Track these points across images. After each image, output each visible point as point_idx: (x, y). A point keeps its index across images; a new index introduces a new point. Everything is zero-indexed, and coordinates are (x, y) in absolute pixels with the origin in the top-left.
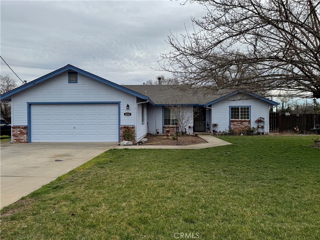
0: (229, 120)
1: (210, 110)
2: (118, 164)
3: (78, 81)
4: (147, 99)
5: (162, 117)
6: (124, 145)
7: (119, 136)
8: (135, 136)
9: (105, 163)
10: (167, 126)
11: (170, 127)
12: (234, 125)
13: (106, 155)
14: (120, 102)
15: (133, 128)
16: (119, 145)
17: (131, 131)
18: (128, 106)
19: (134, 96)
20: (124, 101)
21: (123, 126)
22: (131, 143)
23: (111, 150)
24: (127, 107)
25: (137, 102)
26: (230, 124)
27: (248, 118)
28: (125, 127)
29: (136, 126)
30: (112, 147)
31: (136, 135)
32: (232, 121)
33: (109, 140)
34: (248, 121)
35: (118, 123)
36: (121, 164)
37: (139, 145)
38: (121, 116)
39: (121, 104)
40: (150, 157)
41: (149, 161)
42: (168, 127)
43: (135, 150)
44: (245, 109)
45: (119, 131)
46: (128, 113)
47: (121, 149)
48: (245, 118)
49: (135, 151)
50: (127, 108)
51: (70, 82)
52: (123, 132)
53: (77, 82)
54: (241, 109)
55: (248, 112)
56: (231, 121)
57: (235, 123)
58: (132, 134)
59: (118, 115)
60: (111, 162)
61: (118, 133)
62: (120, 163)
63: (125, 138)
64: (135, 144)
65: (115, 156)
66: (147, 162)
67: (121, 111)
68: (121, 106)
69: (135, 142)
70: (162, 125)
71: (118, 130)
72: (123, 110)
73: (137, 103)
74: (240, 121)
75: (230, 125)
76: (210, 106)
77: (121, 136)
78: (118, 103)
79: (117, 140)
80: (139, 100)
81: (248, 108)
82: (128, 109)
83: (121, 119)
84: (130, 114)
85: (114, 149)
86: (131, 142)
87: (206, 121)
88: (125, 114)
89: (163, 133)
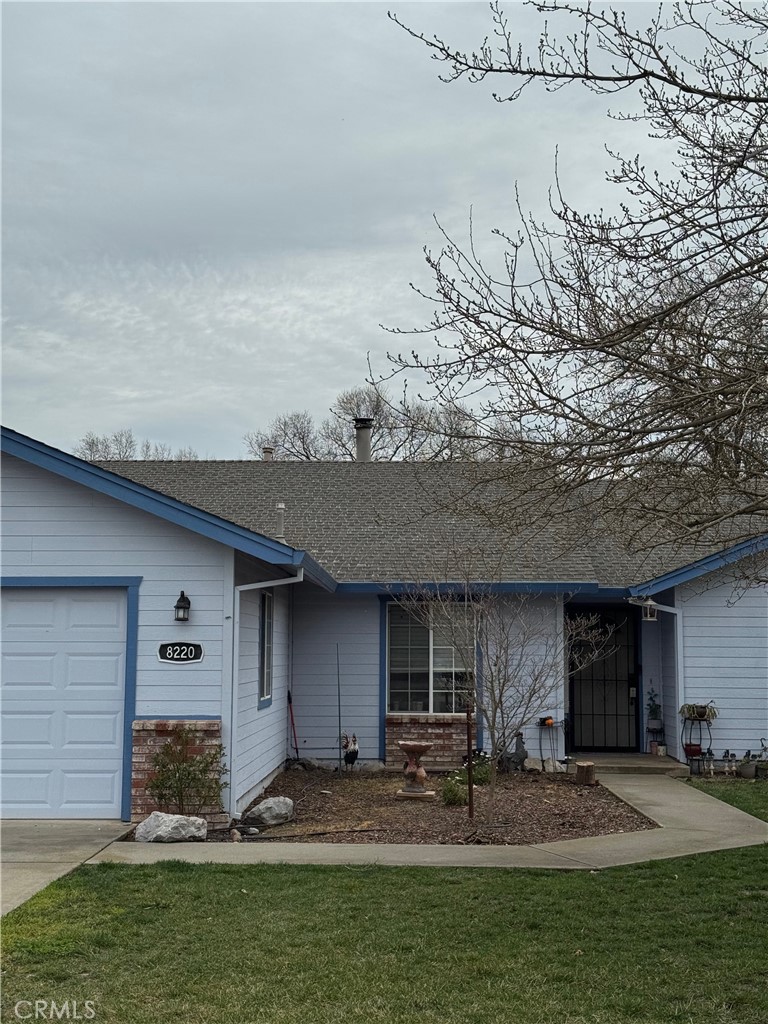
1: (667, 623)
2: (145, 958)
4: (297, 562)
5: (376, 660)
6: (159, 840)
7: (128, 784)
8: (218, 787)
9: (72, 955)
11: (427, 724)
13: (67, 904)
14: (139, 580)
15: (212, 732)
16: (129, 837)
17: (200, 751)
18: (184, 603)
19: (218, 546)
20: (163, 571)
21: (151, 725)
22: (197, 824)
23: (82, 871)
24: (178, 607)
25: (239, 580)
28: (161, 731)
29: (226, 722)
30: (89, 850)
31: (225, 778)
33: (64, 806)
35: (120, 706)
36: (159, 960)
37: (247, 837)
38: (141, 663)
39: (143, 590)
40: (317, 919)
41: (317, 944)
42: (414, 722)
43: (227, 870)
45: (128, 754)
46: (180, 645)
47: (143, 866)
49: (230, 878)
50: (181, 614)
52: (155, 760)
58: (204, 771)
59: (122, 659)
60: (101, 943)
61: (118, 765)
62: (155, 953)
63: (161, 796)
64: (222, 831)
65: (116, 911)
66: (307, 950)
67: (142, 633)
68: (142, 600)
69: (218, 818)
70: (375, 711)
71: (118, 747)
72: (157, 624)
73: (237, 583)
76: (666, 598)
77: (137, 784)
78: (124, 589)
79: (114, 809)
80: (247, 568)
82: (184, 620)
83: (141, 678)
84: (197, 652)
85: (105, 867)
86: (200, 821)
87: (646, 689)
88: (163, 649)
89: (382, 759)
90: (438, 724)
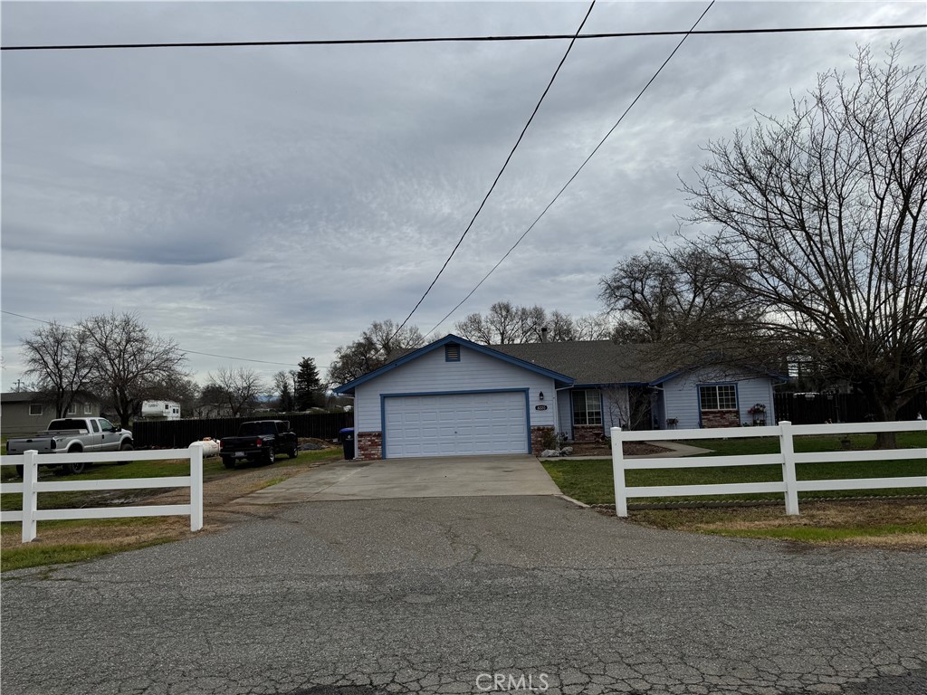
0: (697, 411)
1: (660, 394)
3: (461, 358)
5: (569, 408)
7: (530, 444)
10: (580, 426)
11: (587, 428)
12: (709, 420)
14: (528, 389)
15: (552, 430)
16: (539, 456)
17: (549, 434)
18: (541, 394)
19: (549, 378)
20: (535, 386)
21: (535, 428)
22: (557, 452)
24: (540, 396)
25: (556, 387)
26: (701, 419)
27: (734, 406)
28: (539, 429)
29: (555, 426)
32: (705, 413)
33: (512, 451)
34: (734, 412)
35: (525, 423)
38: (531, 411)
39: (529, 391)
42: (583, 427)
44: (726, 388)
45: (529, 436)
46: (541, 406)
48: (728, 406)
51: (448, 360)
52: (537, 437)
53: (459, 360)
54: (720, 389)
55: (733, 394)
56: (701, 414)
57: (711, 417)
59: (525, 410)
61: (526, 439)
67: (531, 403)
68: (530, 395)
70: (570, 424)
71: (525, 434)
72: (534, 400)
74: (719, 412)
75: (701, 421)
76: (660, 385)
77: (534, 444)
78: (525, 391)
79: (527, 450)
80: (558, 384)
81: (732, 388)
82: (542, 399)
83: (531, 415)
84: (546, 407)
87: (653, 414)
88: (536, 407)
89: (573, 439)
90: (591, 428)
